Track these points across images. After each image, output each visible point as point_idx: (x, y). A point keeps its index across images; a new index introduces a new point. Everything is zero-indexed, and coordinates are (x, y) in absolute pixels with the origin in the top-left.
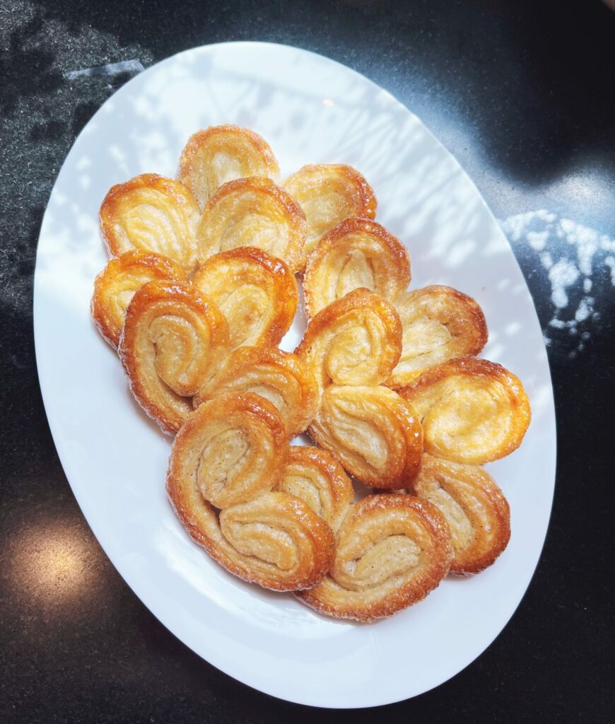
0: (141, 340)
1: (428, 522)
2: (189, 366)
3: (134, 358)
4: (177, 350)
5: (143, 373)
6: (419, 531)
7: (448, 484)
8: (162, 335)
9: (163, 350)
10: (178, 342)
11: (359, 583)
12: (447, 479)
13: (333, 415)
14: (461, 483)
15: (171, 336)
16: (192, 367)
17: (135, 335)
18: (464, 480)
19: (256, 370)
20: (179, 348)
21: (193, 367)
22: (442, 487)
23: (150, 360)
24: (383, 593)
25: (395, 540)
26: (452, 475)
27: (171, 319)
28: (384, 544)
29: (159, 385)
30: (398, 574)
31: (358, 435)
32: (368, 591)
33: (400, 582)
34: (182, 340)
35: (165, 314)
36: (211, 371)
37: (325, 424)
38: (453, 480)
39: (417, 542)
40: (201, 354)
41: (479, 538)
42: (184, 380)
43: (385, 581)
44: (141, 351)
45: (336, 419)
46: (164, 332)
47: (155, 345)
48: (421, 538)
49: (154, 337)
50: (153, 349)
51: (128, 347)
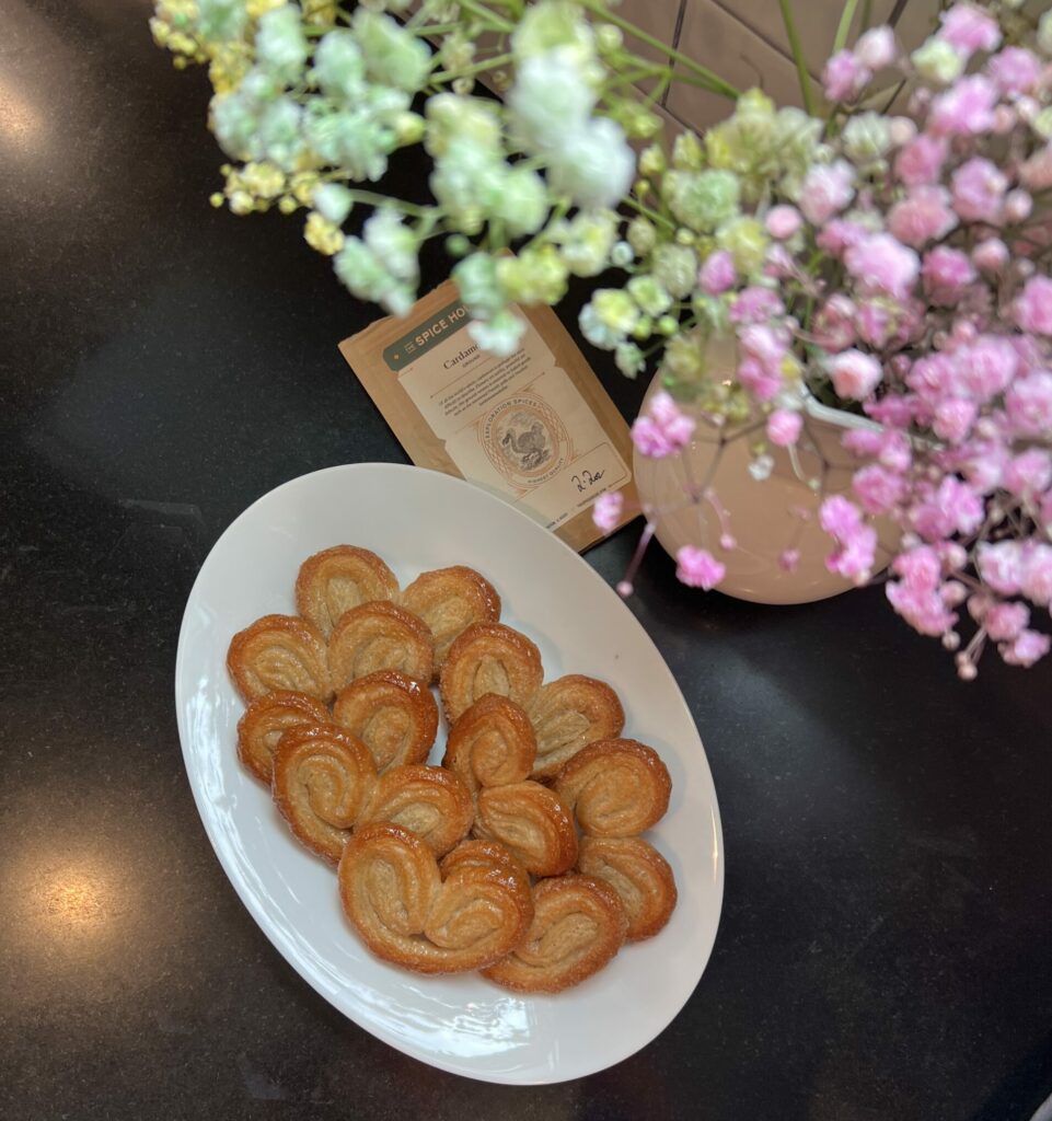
0: (292, 784)
1: (601, 899)
2: (343, 798)
3: (289, 803)
4: (328, 786)
5: (301, 815)
6: (594, 908)
7: (611, 860)
8: (312, 775)
9: (315, 789)
10: (328, 779)
11: (544, 960)
12: (610, 855)
13: (490, 817)
14: (623, 857)
15: (320, 774)
16: (346, 800)
17: (286, 781)
18: (624, 853)
19: (406, 790)
20: (330, 783)
21: (348, 800)
22: (607, 864)
23: (304, 801)
24: (566, 967)
25: (573, 918)
26: (613, 852)
27: (317, 759)
28: (563, 924)
29: (318, 822)
30: (579, 948)
31: (516, 830)
32: (553, 967)
33: (581, 955)
34: (331, 776)
35: (310, 756)
36: (365, 799)
37: (486, 826)
38: (615, 856)
39: (593, 918)
40: (352, 785)
41: (649, 902)
42: (341, 812)
43: (567, 956)
44: (294, 795)
45: (494, 820)
46: (313, 771)
47: (306, 786)
48: (596, 914)
49: (304, 779)
50: (305, 790)
51: (283, 793)
